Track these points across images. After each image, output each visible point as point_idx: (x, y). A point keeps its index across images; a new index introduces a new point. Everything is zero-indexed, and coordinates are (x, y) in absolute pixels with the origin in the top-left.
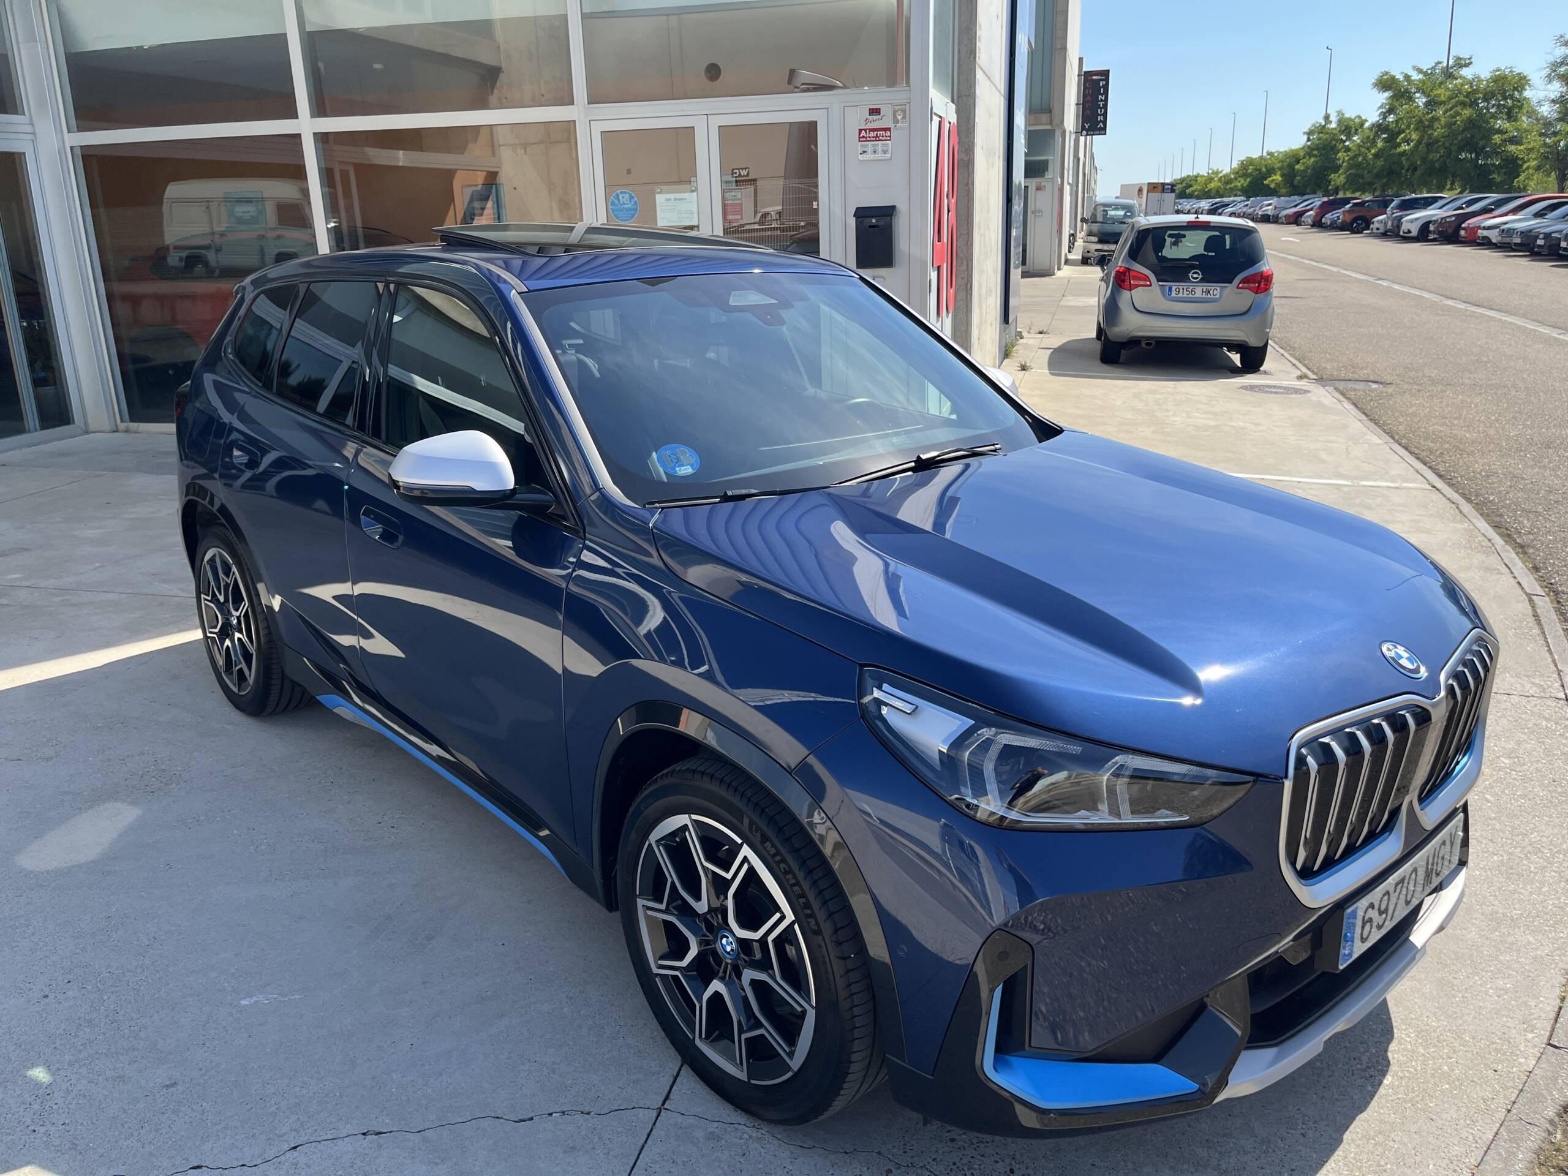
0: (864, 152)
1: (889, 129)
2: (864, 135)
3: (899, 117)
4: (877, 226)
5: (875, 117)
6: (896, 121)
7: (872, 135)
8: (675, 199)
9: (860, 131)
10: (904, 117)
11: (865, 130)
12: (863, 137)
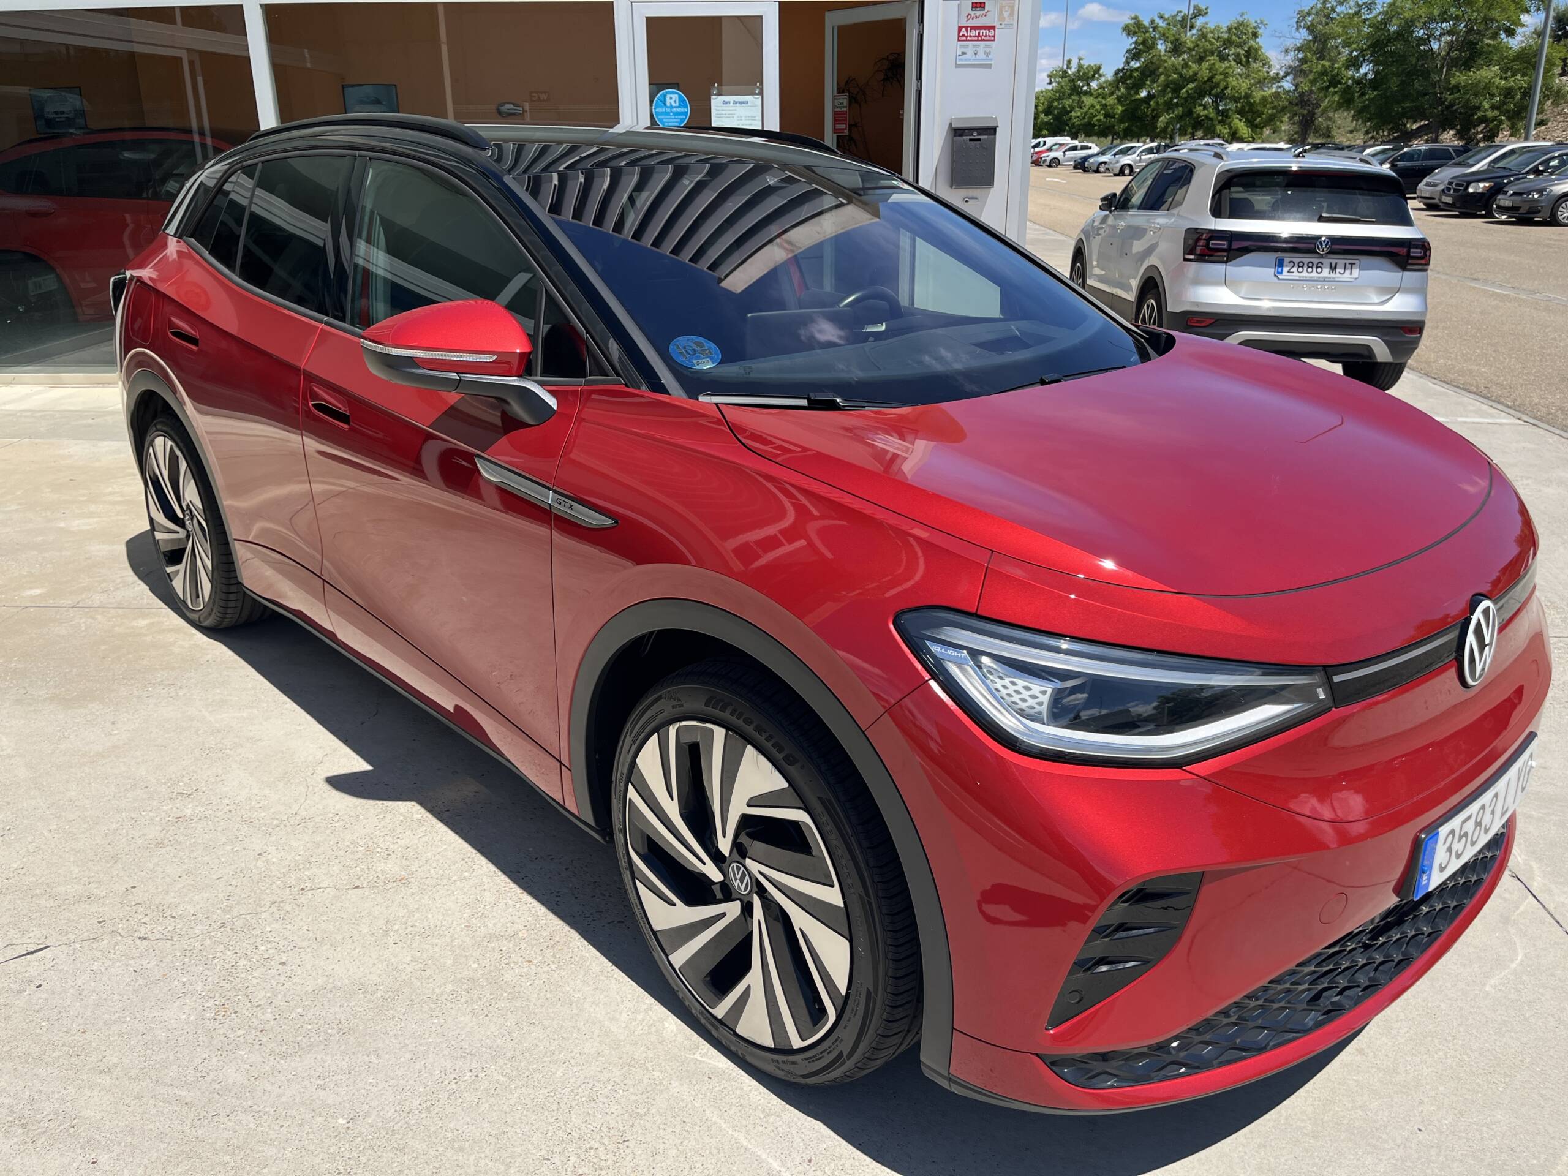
0: (964, 53)
1: (993, 28)
2: (963, 33)
3: (1006, 14)
4: (979, 140)
5: (978, 13)
6: (1001, 18)
7: (974, 33)
8: (735, 103)
9: (960, 28)
10: (1012, 14)
11: (966, 28)
12: (963, 35)
